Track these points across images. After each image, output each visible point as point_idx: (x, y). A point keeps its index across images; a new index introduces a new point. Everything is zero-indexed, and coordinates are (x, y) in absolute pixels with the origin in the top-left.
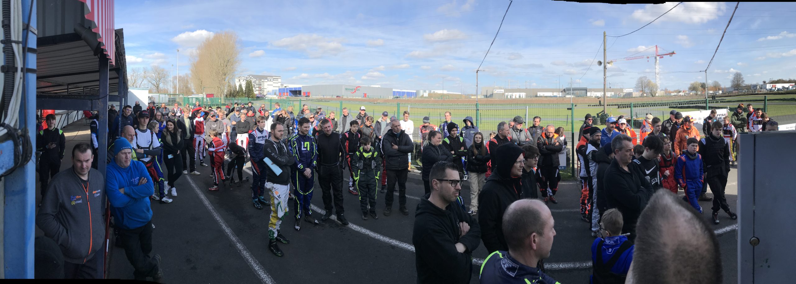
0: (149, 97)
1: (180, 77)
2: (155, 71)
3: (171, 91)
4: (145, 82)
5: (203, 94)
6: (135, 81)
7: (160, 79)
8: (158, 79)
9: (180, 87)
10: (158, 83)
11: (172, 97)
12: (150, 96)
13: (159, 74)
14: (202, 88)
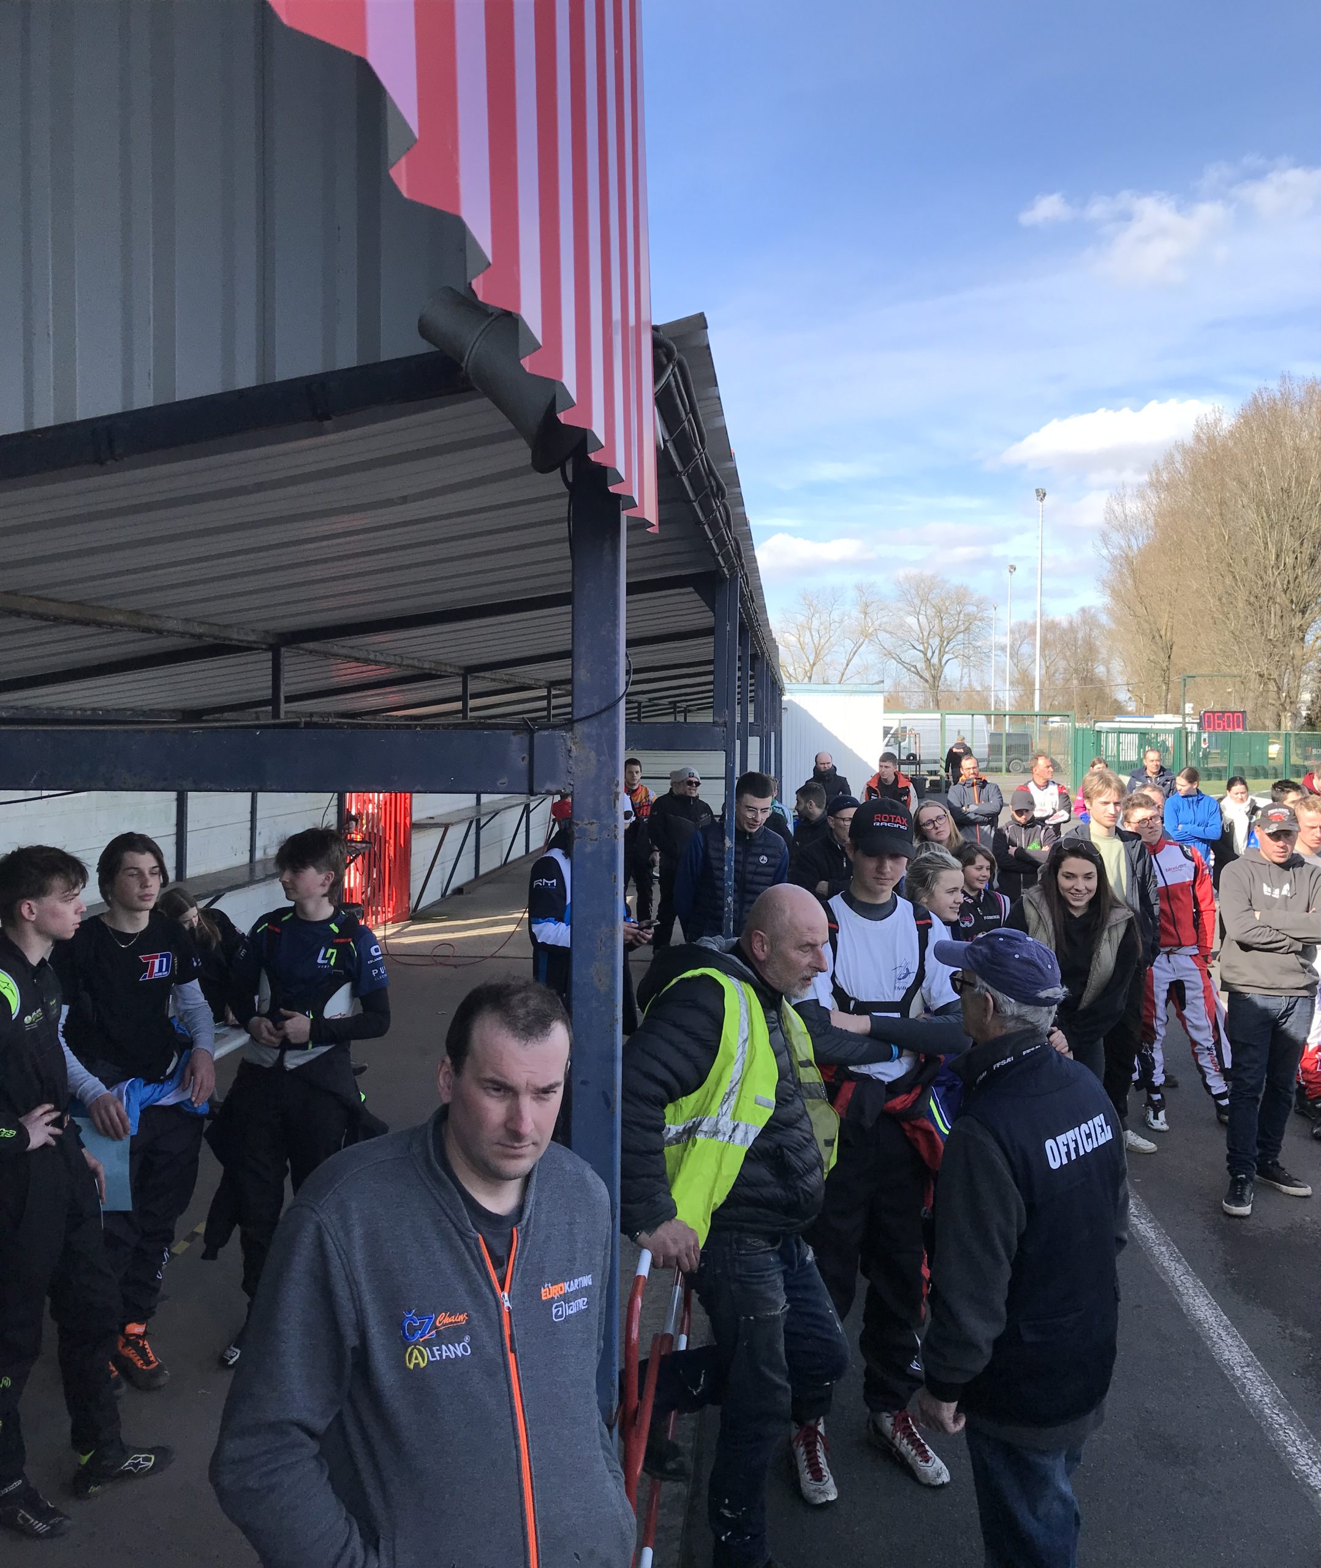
0: (886, 731)
1: (1050, 627)
2: (917, 601)
3: (1006, 697)
4: (868, 655)
5: (1177, 710)
6: (817, 655)
7: (945, 641)
8: (935, 642)
9: (1049, 675)
10: (935, 660)
11: (1007, 727)
12: (895, 725)
13: (939, 614)
14: (1175, 678)
